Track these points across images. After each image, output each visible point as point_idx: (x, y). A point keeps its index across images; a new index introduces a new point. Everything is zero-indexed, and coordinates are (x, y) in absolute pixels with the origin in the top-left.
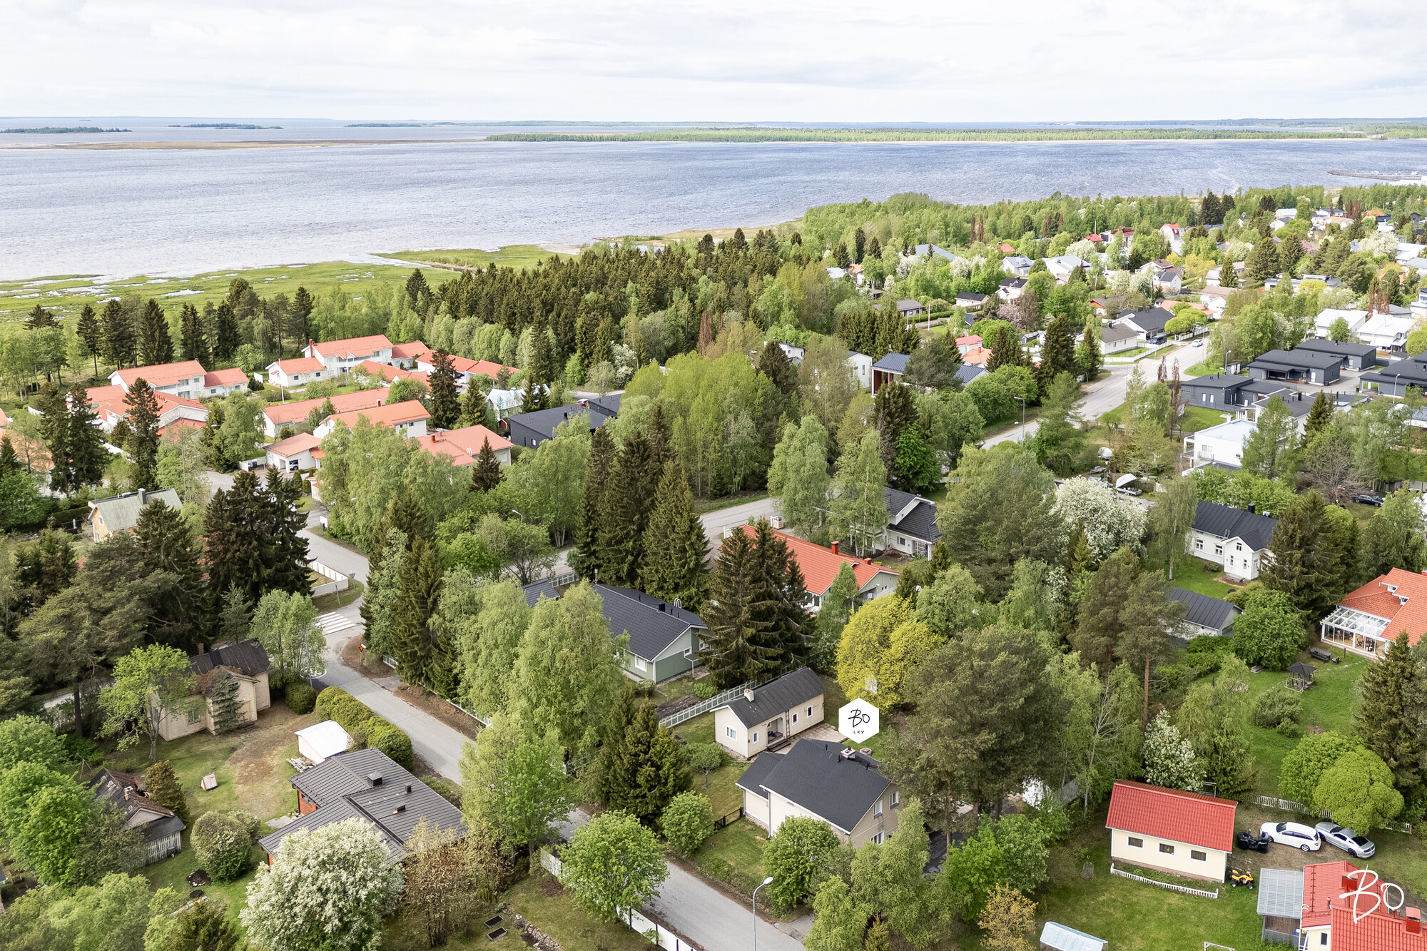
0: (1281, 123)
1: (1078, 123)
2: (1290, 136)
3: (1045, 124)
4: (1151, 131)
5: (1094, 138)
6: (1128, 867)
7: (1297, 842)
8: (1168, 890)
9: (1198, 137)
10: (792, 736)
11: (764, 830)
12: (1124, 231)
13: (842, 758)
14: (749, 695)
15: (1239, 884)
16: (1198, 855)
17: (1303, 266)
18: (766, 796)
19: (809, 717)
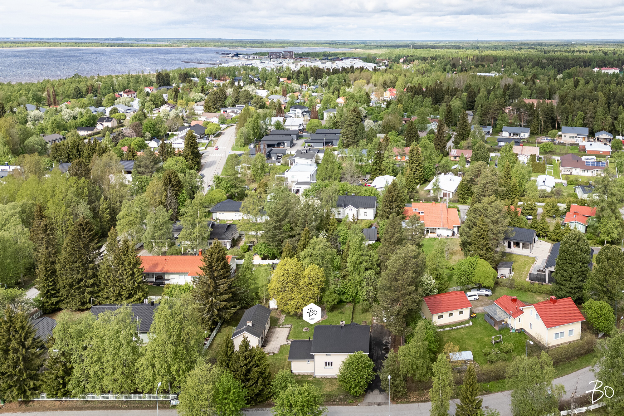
0: (136, 40)
1: (24, 38)
2: (148, 46)
3: (4, 38)
4: (76, 43)
5: (45, 46)
6: (441, 327)
7: (472, 298)
8: (458, 329)
9: (102, 46)
10: (266, 337)
11: (308, 375)
12: (129, 91)
13: (342, 327)
14: (250, 324)
15: (473, 317)
16: (461, 313)
17: (229, 102)
18: (312, 357)
19: (267, 326)
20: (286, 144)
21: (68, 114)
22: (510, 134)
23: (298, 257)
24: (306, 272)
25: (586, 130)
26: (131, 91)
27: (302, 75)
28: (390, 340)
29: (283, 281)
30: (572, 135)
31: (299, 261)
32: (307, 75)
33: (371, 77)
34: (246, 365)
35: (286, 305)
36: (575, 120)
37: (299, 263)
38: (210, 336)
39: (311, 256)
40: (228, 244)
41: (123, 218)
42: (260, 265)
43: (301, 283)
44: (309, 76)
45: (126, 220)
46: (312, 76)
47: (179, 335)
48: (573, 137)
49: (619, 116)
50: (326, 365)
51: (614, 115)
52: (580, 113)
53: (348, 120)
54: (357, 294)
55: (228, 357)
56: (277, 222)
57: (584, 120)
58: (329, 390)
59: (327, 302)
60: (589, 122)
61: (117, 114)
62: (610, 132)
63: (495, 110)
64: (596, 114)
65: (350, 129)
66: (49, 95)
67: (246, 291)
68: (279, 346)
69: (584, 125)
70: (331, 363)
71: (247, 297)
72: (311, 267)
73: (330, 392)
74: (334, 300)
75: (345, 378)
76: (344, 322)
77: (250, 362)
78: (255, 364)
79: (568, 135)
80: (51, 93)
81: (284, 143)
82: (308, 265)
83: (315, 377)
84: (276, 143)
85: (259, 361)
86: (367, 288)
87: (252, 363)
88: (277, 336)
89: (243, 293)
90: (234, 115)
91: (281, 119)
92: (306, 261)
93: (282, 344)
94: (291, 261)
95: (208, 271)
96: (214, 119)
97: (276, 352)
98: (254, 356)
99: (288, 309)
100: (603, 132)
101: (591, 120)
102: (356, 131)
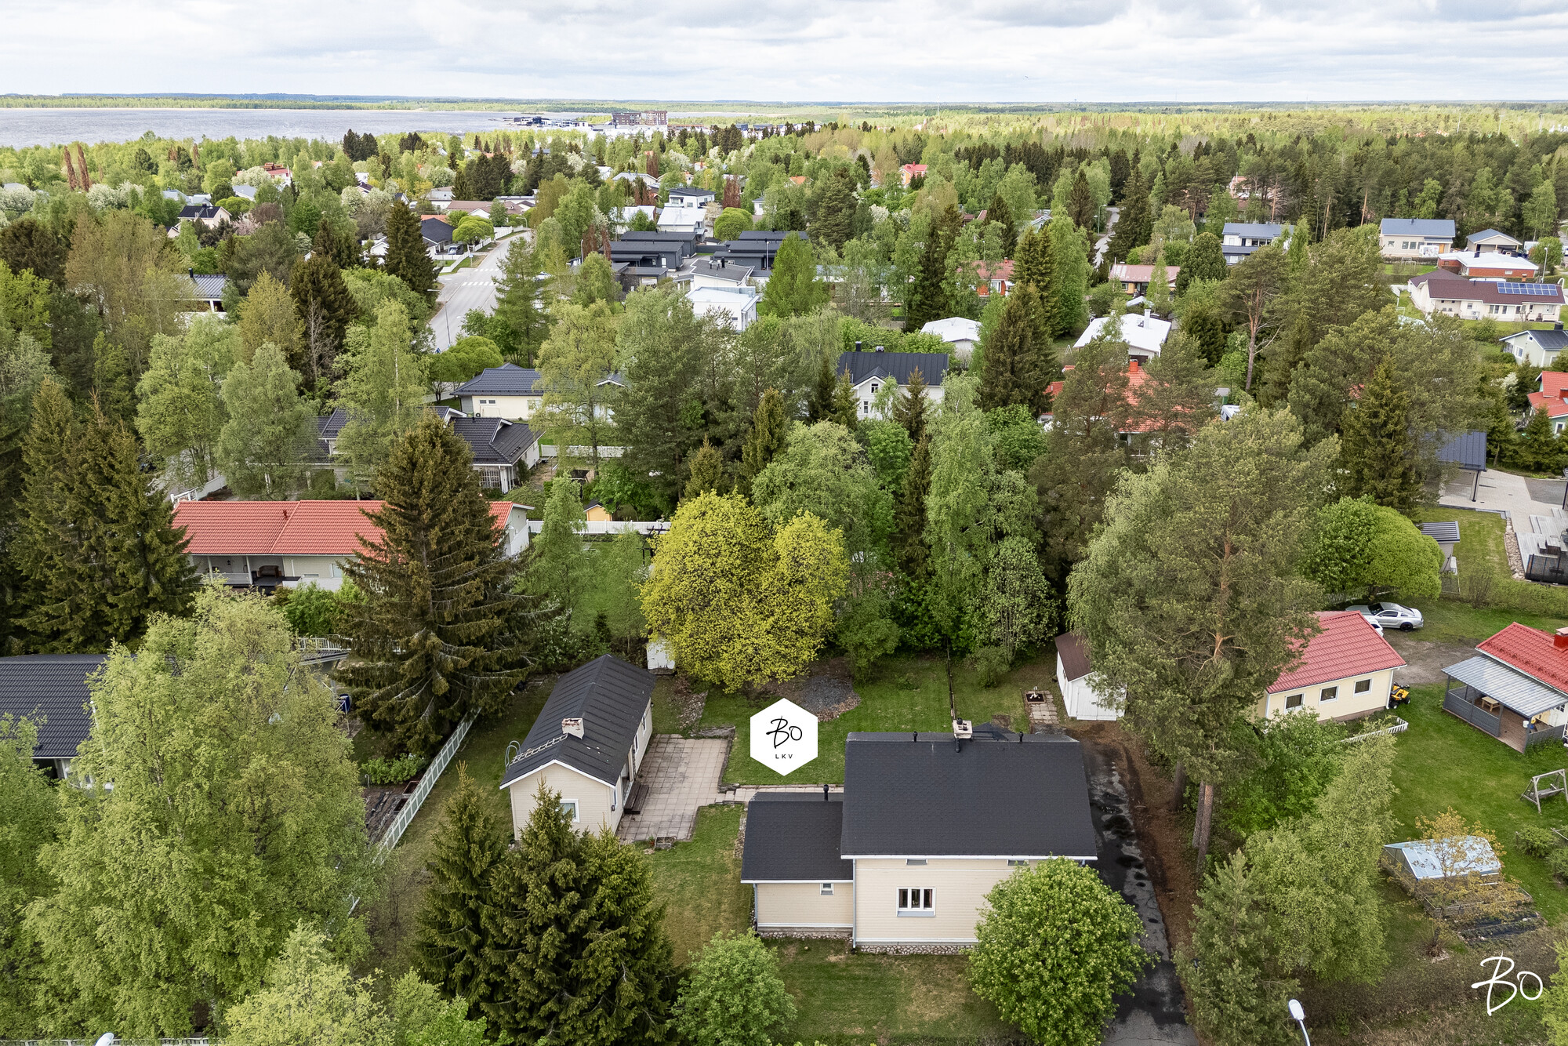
10: (639, 775)
11: (824, 941)
12: (273, 168)
13: (962, 743)
14: (575, 728)
15: (1399, 703)
16: (1363, 687)
17: (517, 185)
18: (846, 871)
19: (643, 734)
20: (664, 261)
21: (102, 198)
22: (1244, 241)
23: (746, 492)
24: (783, 539)
25: (1448, 227)
26: (279, 168)
27: (691, 141)
28: (1119, 787)
29: (699, 572)
30: (1410, 240)
31: (750, 503)
32: (704, 141)
33: (860, 141)
34: (560, 922)
35: (710, 658)
36: (1417, 201)
37: (752, 512)
38: (422, 771)
39: (792, 485)
40: (504, 476)
41: (155, 391)
42: (607, 538)
43: (765, 580)
44: (708, 143)
45: (166, 395)
46: (715, 144)
47: (217, 798)
48: (1413, 245)
49: (1535, 190)
50: (903, 903)
51: (1518, 188)
52: (1432, 184)
53: (829, 194)
54: (957, 622)
55: (474, 883)
56: (658, 393)
57: (1439, 203)
58: (932, 1014)
59: (857, 647)
60: (1454, 207)
61: (231, 199)
62: (1507, 231)
63: (1203, 182)
64: (1474, 185)
65: (832, 220)
66: (71, 170)
67: (560, 611)
68: (691, 810)
69: (1440, 215)
70: (927, 893)
71: (565, 633)
72: (797, 524)
73: (937, 1024)
74: (881, 642)
75: (1014, 979)
76: (969, 724)
77: (575, 908)
78: (599, 917)
79: (1399, 241)
80: (75, 166)
81: (659, 259)
82: (786, 519)
83: (856, 951)
84: (640, 257)
85: (619, 901)
86: (1003, 601)
87: (584, 914)
88: (681, 769)
89: (548, 617)
90: (526, 208)
91: (649, 211)
92: (778, 505)
93: (704, 803)
94: (724, 504)
95: (399, 528)
96: (480, 212)
97: (682, 834)
98: (596, 880)
99: (718, 671)
100: (1490, 231)
101: (1459, 200)
102: (850, 224)
